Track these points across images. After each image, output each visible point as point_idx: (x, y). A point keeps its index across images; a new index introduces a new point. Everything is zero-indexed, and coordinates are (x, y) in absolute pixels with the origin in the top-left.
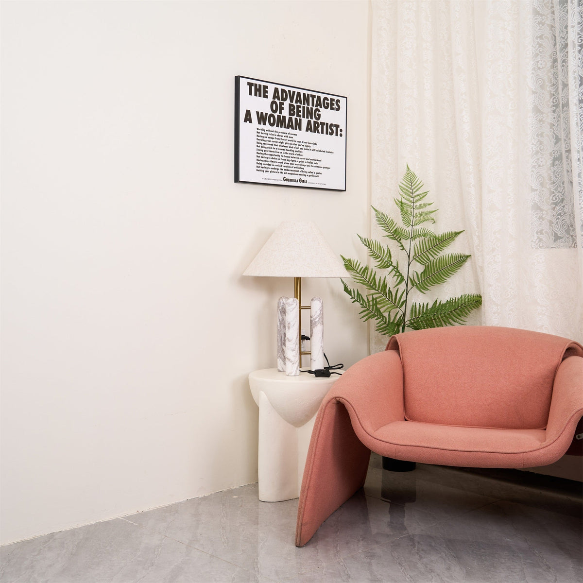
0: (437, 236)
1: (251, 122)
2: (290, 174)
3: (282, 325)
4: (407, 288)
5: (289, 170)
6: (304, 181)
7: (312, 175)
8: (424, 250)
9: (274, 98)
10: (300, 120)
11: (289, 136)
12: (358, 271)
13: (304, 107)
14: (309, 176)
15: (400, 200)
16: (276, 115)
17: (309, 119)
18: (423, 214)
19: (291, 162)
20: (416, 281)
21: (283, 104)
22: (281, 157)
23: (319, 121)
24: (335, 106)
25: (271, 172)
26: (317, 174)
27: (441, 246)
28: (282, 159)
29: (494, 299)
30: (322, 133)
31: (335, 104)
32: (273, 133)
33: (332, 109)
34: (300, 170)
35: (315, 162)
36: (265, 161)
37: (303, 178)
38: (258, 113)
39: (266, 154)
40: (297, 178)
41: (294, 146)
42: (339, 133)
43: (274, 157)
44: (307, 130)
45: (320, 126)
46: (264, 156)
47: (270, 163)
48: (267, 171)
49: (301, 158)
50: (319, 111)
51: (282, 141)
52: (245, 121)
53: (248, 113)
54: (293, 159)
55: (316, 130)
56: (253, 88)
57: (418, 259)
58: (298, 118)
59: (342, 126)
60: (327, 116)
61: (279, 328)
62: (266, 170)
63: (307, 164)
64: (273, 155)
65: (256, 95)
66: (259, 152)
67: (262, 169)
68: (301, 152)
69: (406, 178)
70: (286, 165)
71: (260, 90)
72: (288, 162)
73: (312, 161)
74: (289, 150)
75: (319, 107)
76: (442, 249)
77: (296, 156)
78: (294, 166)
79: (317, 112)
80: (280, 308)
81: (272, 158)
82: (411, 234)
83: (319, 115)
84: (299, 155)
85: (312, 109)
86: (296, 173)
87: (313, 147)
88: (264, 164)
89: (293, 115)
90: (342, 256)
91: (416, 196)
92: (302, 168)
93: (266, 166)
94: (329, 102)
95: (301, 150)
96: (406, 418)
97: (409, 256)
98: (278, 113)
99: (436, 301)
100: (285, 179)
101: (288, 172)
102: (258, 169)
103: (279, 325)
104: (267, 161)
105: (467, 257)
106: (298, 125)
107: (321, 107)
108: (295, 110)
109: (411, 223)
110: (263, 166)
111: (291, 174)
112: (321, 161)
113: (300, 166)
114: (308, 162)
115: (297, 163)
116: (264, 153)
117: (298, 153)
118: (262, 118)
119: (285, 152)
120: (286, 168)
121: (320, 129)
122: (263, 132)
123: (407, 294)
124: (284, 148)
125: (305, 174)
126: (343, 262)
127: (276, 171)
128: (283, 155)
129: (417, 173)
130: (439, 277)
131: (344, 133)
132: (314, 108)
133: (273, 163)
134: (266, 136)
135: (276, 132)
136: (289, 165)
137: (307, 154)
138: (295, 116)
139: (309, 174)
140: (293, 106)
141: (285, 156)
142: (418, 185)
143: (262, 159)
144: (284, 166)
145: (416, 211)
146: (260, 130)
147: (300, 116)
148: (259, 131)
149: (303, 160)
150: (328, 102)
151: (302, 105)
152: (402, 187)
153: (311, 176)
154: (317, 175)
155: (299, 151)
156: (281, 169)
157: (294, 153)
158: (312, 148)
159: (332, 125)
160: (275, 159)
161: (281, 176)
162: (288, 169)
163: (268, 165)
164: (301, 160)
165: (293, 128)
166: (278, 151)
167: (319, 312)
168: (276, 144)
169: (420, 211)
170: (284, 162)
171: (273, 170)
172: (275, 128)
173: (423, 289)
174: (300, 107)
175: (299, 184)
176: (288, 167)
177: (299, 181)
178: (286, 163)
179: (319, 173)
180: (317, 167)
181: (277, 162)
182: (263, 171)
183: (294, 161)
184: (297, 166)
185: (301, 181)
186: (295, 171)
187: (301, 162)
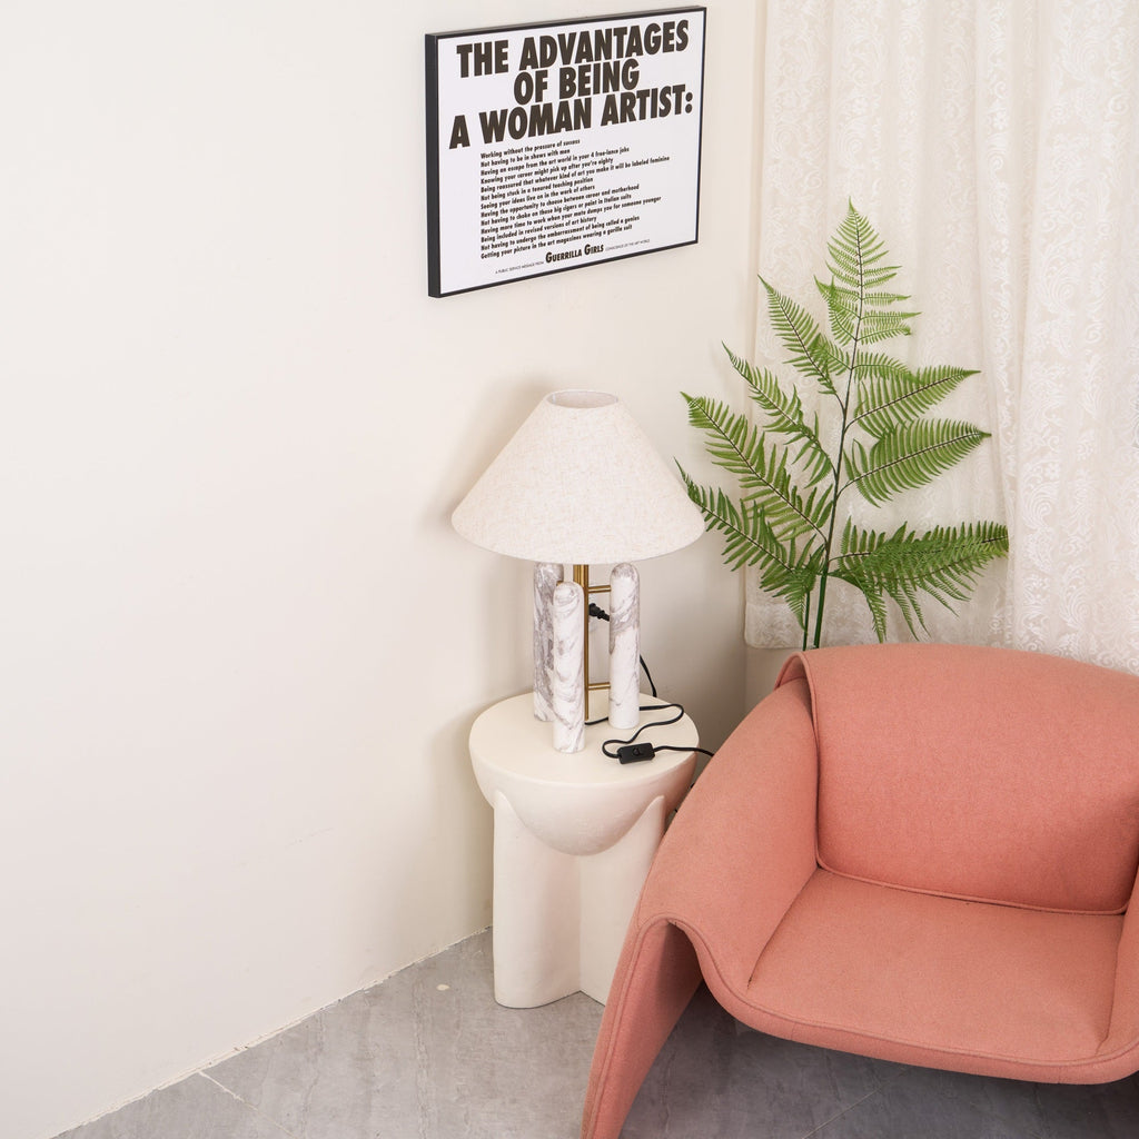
0: (914, 373)
1: (466, 144)
2: (562, 241)
3: (544, 623)
4: (837, 484)
5: (559, 234)
6: (595, 250)
7: (616, 226)
8: (880, 402)
9: (523, 67)
10: (588, 101)
11: (559, 149)
12: (722, 428)
13: (597, 67)
14: (609, 232)
15: (829, 284)
16: (527, 108)
17: (611, 92)
18: (884, 319)
19: (564, 213)
20: (860, 469)
21: (545, 74)
22: (540, 208)
23: (634, 91)
24: (677, 40)
25: (515, 251)
26: (628, 223)
27: (923, 399)
28: (542, 212)
29: (1037, 562)
30: (643, 116)
31: (676, 36)
32: (520, 155)
33: (668, 48)
34: (586, 224)
35: (624, 194)
36: (502, 228)
37: (594, 242)
38: (483, 116)
39: (503, 211)
40: (579, 245)
41: (572, 171)
42: (684, 103)
43: (522, 212)
44: (604, 123)
45: (638, 101)
46: (498, 218)
47: (513, 230)
48: (506, 252)
50: (634, 63)
51: (542, 168)
52: (453, 145)
53: (460, 122)
54: (569, 204)
55: (627, 114)
56: (471, 56)
57: (865, 423)
58: (583, 99)
59: (693, 87)
60: (655, 71)
61: (537, 629)
62: (504, 249)
63: (604, 205)
64: (521, 209)
65: (478, 72)
66: (487, 211)
67: (496, 250)
68: (589, 180)
69: (844, 229)
70: (552, 223)
71: (487, 58)
72: (556, 214)
73: (615, 195)
74: (559, 186)
75: (634, 56)
76: (924, 406)
77: (579, 194)
78: (573, 219)
79: (631, 69)
80: (540, 585)
81: (520, 217)
82: (851, 360)
83: (635, 75)
84: (586, 188)
85: (617, 64)
86: (576, 234)
87: (617, 159)
88: (500, 237)
89: (571, 94)
90: (684, 395)
91: (870, 272)
92: (591, 219)
93: (504, 240)
94: (661, 33)
95: (590, 176)
96: (821, 863)
97: (845, 411)
98: (533, 102)
99: (904, 527)
100: (549, 258)
101: (556, 238)
102: (486, 252)
103: (537, 623)
104: (507, 228)
105: (983, 435)
106: (584, 116)
107: (640, 53)
108: (576, 81)
109: (854, 334)
110: (497, 242)
111: (565, 241)
112: (637, 187)
113: (587, 216)
114: (606, 200)
115: (578, 210)
116: (498, 209)
117: (581, 186)
118: (493, 126)
119: (549, 191)
120: (552, 231)
121: (636, 110)
122: (497, 159)
123: (836, 497)
124: (546, 183)
125: (599, 230)
126: (686, 407)
127: (529, 244)
128: (545, 200)
129: (873, 222)
130: (915, 468)
131: (695, 103)
132: (623, 61)
133: (522, 228)
134: (503, 166)
135: (528, 149)
136: (558, 222)
137: (602, 182)
138: (576, 96)
139: (607, 228)
140: (571, 71)
141: (550, 203)
142: (873, 250)
143: (495, 226)
144: (548, 228)
145: (868, 307)
146: (488, 156)
147: (587, 92)
148: (486, 160)
149: (593, 199)
150: (658, 34)
151: (592, 64)
152: (835, 249)
153: (612, 231)
154: (627, 225)
155: (585, 180)
156: (541, 237)
157: (573, 188)
158: (615, 164)
159: (666, 90)
160: (526, 216)
161: (541, 253)
162: (558, 230)
163: (511, 235)
164: (588, 200)
165: (569, 128)
166: (532, 194)
167: (629, 603)
168: (528, 179)
169: (878, 309)
170: (547, 216)
171: (520, 245)
172: (526, 141)
173: (875, 495)
174: (587, 68)
175: (585, 259)
176: (557, 226)
177: (583, 252)
178: (553, 218)
179: (632, 219)
180: (628, 204)
181: (530, 223)
182: (498, 254)
183: (571, 207)
184: (578, 218)
185: (588, 250)
186: (574, 230)
187: (589, 204)
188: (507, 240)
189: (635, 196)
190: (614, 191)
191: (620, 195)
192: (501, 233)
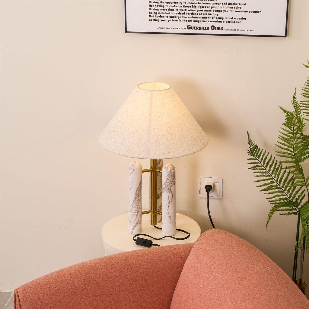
2: (197, 21)
5: (195, 18)
6: (218, 29)
7: (231, 20)
14: (226, 22)
19: (198, 9)
22: (183, 4)
25: (169, 21)
26: (239, 20)
28: (185, 6)
34: (212, 16)
35: (236, 6)
36: (161, 10)
37: (217, 25)
39: (162, 2)
40: (209, 25)
43: (173, 5)
46: (159, 5)
47: (168, 12)
48: (163, 20)
49: (214, 4)
54: (201, 5)
62: (162, 19)
63: (223, 9)
64: (172, 3)
67: (157, 18)
70: (191, 12)
72: (194, 9)
73: (230, 6)
77: (207, 2)
78: (204, 12)
81: (171, 6)
86: (206, 20)
88: (160, 13)
90: (281, 108)
92: (215, 15)
93: (162, 15)
100: (189, 27)
101: (193, 19)
102: (152, 18)
104: (163, 10)
110: (158, 15)
111: (199, 21)
112: (245, 4)
113: (212, 12)
114: (225, 7)
115: (207, 9)
120: (191, 16)
125: (220, 20)
126: (284, 116)
127: (177, 19)
128: (186, 1)
133: (172, 12)
136: (194, 12)
139: (225, 20)
141: (189, 3)
143: (157, 8)
144: (189, 14)
149: (217, 6)
153: (228, 22)
156: (184, 17)
160: (175, 6)
161: (185, 25)
162: (194, 16)
163: (165, 13)
164: (213, 6)
170: (187, 9)
171: (171, 19)
175: (210, 31)
176: (194, 14)
177: (210, 28)
178: (191, 10)
179: (241, 19)
180: (239, 11)
181: (178, 10)
182: (159, 21)
183: (202, 7)
184: (208, 12)
185: (213, 28)
186: (204, 18)
187: (214, 7)
188: (165, 15)
189: (243, 8)
190: (229, 4)
191: (234, 6)
192: (160, 11)
